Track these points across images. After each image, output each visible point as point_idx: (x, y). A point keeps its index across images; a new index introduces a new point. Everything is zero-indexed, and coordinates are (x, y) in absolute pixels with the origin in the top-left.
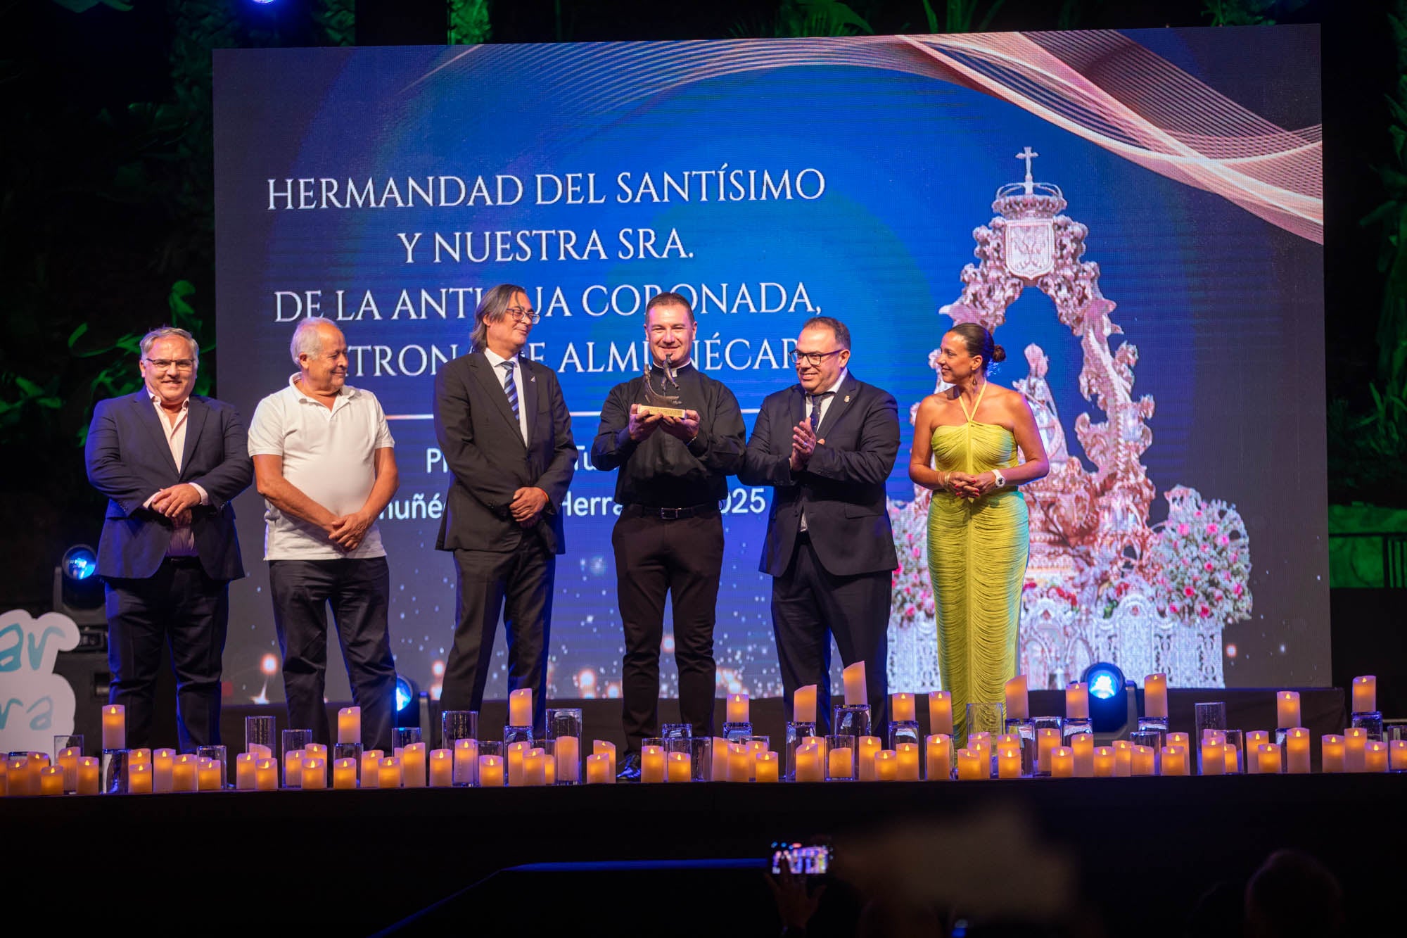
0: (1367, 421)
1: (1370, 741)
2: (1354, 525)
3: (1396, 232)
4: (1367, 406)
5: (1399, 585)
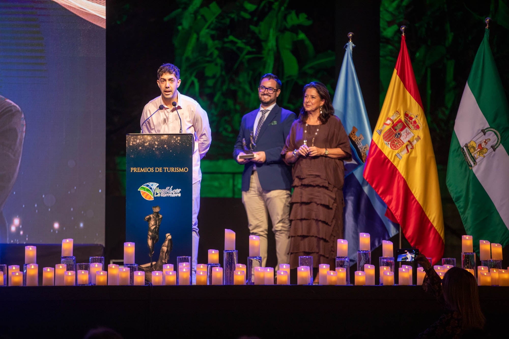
1: (68, 270)
3: (181, 24)
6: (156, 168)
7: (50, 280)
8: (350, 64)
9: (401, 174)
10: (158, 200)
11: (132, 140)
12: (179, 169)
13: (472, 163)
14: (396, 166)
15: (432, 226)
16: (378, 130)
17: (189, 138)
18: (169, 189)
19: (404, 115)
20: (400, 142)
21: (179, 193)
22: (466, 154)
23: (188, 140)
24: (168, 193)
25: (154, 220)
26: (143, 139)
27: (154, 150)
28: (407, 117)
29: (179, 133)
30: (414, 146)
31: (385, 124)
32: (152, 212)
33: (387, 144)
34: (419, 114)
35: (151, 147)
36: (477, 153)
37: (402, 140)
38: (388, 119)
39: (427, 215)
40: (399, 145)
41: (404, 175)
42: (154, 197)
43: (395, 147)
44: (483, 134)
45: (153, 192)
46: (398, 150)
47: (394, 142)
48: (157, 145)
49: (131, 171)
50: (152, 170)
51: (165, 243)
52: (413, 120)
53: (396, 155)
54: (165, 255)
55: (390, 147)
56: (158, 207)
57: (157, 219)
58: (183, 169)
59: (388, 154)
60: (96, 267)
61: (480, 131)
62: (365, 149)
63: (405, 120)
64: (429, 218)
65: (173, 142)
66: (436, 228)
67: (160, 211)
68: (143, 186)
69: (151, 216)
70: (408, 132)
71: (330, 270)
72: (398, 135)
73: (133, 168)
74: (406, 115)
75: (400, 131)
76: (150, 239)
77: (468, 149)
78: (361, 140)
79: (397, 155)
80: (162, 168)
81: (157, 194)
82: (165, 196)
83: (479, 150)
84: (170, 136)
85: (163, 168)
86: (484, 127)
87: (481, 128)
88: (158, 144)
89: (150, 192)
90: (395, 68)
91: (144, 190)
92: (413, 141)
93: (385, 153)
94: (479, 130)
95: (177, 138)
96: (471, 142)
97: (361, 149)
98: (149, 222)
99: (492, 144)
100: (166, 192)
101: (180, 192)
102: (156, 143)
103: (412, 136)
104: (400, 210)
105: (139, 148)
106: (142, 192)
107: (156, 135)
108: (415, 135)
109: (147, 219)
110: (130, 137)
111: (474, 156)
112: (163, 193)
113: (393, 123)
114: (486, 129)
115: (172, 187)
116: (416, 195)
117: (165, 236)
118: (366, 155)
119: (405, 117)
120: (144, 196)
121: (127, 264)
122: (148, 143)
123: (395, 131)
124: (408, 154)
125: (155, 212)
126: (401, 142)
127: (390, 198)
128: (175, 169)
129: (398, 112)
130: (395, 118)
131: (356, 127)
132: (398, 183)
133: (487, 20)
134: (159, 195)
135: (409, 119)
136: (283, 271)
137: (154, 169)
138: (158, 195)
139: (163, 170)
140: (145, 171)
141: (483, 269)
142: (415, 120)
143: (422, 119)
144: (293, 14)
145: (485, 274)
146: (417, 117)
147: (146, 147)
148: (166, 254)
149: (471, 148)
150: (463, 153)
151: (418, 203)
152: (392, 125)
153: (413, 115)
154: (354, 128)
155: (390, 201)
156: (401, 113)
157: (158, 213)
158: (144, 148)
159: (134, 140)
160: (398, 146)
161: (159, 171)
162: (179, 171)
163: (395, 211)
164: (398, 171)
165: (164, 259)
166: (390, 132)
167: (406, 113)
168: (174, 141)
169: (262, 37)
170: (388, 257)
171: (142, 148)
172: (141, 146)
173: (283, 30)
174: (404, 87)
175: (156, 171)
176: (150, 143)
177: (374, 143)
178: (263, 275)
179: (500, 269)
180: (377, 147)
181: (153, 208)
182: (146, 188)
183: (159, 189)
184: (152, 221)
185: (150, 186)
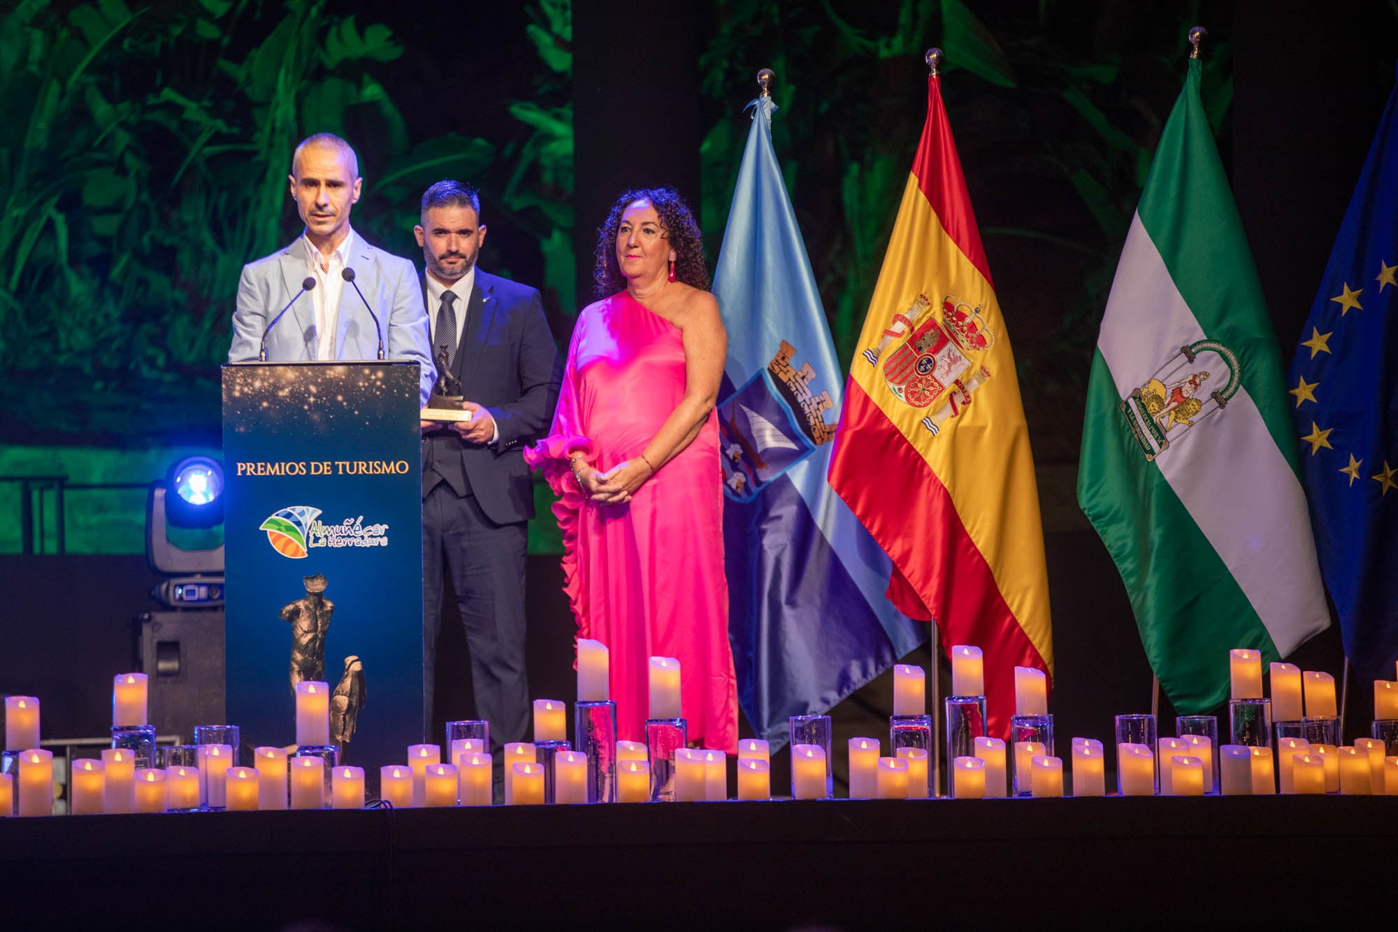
1: (142, 767)
6: (313, 464)
7: (94, 796)
8: (769, 163)
9: (937, 475)
10: (321, 558)
11: (238, 381)
12: (381, 466)
13: (1154, 444)
14: (921, 453)
15: (1015, 623)
16: (867, 351)
17: (408, 375)
18: (352, 526)
19: (943, 306)
20: (932, 385)
21: (381, 537)
22: (1135, 419)
23: (406, 379)
24: (351, 535)
25: (309, 617)
26: (273, 377)
27: (306, 411)
28: (950, 314)
29: (376, 358)
30: (972, 396)
31: (887, 332)
32: (303, 594)
33: (897, 390)
34: (985, 305)
35: (297, 401)
36: (1170, 414)
37: (938, 378)
38: (898, 318)
40: (931, 393)
41: (945, 481)
42: (309, 550)
43: (919, 399)
44: (1186, 359)
45: (303, 533)
46: (928, 407)
47: (916, 386)
48: (315, 396)
49: (237, 472)
50: (300, 469)
51: (342, 685)
52: (968, 320)
53: (922, 422)
54: (344, 719)
55: (904, 399)
56: (321, 577)
57: (318, 614)
58: (392, 463)
59: (901, 421)
60: (217, 758)
61: (1178, 351)
62: (820, 406)
63: (944, 320)
65: (364, 386)
67: (325, 590)
68: (273, 517)
69: (301, 604)
70: (954, 354)
71: (882, 755)
72: (926, 365)
73: (244, 463)
74: (947, 306)
75: (932, 354)
76: (299, 673)
77: (1143, 404)
78: (805, 380)
79: (924, 421)
80: (330, 463)
81: (316, 540)
82: (342, 545)
83: (1174, 404)
84: (352, 367)
85: (333, 463)
86: (1188, 340)
87: (1181, 341)
88: (318, 392)
89: (295, 534)
90: (913, 171)
91: (278, 527)
92: (969, 382)
93: (892, 417)
94: (1174, 348)
95: (375, 375)
96: (1149, 382)
97: (808, 406)
98: (294, 623)
99: (1213, 388)
100: (344, 534)
101: (387, 533)
102: (313, 389)
103: (966, 367)
104: (934, 582)
105: (260, 404)
106: (271, 533)
107: (310, 367)
108: (972, 364)
109: (287, 615)
110: (233, 372)
111: (1158, 422)
112: (334, 537)
113: (912, 330)
114: (1195, 345)
115: (361, 518)
116: (974, 536)
117: (344, 664)
118: (822, 424)
119: (945, 313)
120: (277, 547)
121: (307, 745)
122: (287, 390)
123: (918, 353)
124: (956, 419)
125: (310, 593)
126: (935, 384)
127: (907, 547)
128: (368, 465)
129: (924, 299)
130: (918, 316)
131: (791, 342)
132: (930, 502)
133: (1193, 33)
134: (322, 543)
135: (954, 319)
136: (755, 761)
137: (308, 468)
138: (320, 541)
139: (335, 468)
140: (280, 472)
141: (1292, 745)
142: (972, 321)
143: (993, 318)
144: (349, 27)
145: (1307, 760)
146: (977, 311)
147: (281, 401)
148: (347, 717)
149: (1150, 400)
150: (1128, 415)
151: (981, 558)
152: (910, 336)
153: (965, 307)
154: (784, 344)
155: (906, 556)
156: (932, 301)
157: (319, 598)
158: (276, 405)
159: (245, 380)
160: (926, 397)
161: (323, 471)
162: (383, 472)
163: (920, 584)
164: (929, 466)
166: (902, 356)
167: (948, 300)
168: (366, 384)
169: (255, 92)
170: (1033, 716)
171: (269, 403)
172: (266, 398)
173: (318, 74)
174: (941, 226)
175: (313, 473)
176: (293, 390)
177: (859, 389)
178: (698, 772)
179: (1338, 746)
180: (867, 399)
181: (304, 580)
182: (283, 521)
183: (324, 524)
184: (304, 620)
185: (296, 517)
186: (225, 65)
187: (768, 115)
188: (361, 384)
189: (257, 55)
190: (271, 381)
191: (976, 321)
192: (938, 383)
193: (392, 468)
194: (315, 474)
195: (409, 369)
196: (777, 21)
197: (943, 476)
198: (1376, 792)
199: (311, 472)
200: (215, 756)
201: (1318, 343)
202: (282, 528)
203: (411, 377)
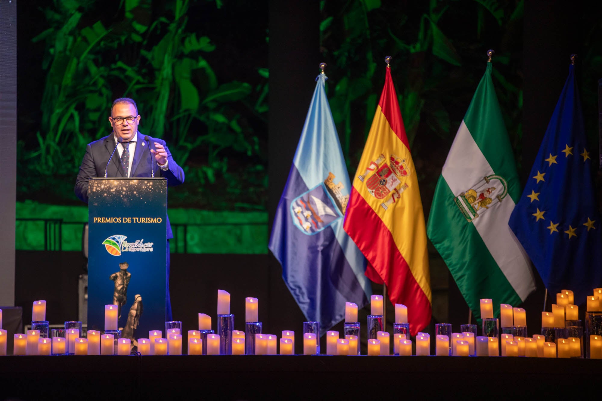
0: (35, 154)
1: (42, 337)
2: (26, 214)
3: (53, 46)
4: (36, 146)
5: (57, 248)
6: (124, 218)
7: (22, 348)
9: (387, 227)
10: (126, 256)
11: (95, 185)
12: (151, 220)
13: (471, 215)
14: (381, 217)
15: (418, 287)
16: (360, 176)
17: (162, 184)
18: (139, 243)
19: (390, 159)
20: (385, 190)
21: (150, 248)
24: (137, 247)
25: (121, 279)
26: (109, 184)
27: (122, 197)
28: (393, 162)
29: (151, 177)
30: (401, 195)
31: (368, 169)
32: (119, 270)
33: (371, 192)
34: (406, 158)
35: (118, 193)
36: (478, 204)
37: (387, 187)
38: (372, 163)
39: (414, 274)
40: (385, 193)
41: (390, 228)
42: (122, 253)
43: (380, 196)
44: (485, 182)
45: (120, 246)
46: (384, 199)
47: (379, 190)
48: (125, 191)
49: (94, 221)
50: (119, 220)
51: (134, 306)
52: (400, 165)
54: (134, 320)
55: (374, 196)
56: (126, 264)
57: (125, 278)
58: (155, 219)
59: (373, 204)
61: (483, 178)
63: (391, 164)
64: (416, 278)
65: (145, 188)
66: (423, 290)
67: (128, 268)
68: (108, 239)
69: (118, 274)
70: (394, 178)
72: (383, 182)
73: (97, 218)
74: (392, 159)
75: (385, 178)
76: (117, 301)
77: (466, 199)
78: (339, 189)
79: (382, 205)
80: (130, 218)
81: (125, 248)
82: (134, 251)
83: (480, 200)
85: (132, 218)
86: (487, 174)
87: (484, 175)
88: (127, 190)
89: (116, 246)
90: (379, 105)
91: (109, 243)
92: (400, 189)
93: (369, 203)
94: (481, 178)
95: (149, 184)
96: (469, 190)
97: (341, 199)
98: (115, 281)
99: (497, 194)
100: (136, 247)
101: (153, 246)
102: (125, 189)
103: (399, 183)
104: (385, 270)
105: (104, 195)
106: (107, 246)
108: (401, 182)
109: (113, 278)
110: (93, 182)
111: (473, 206)
112: (132, 247)
113: (378, 168)
114: (489, 176)
115: (142, 240)
117: (134, 298)
119: (391, 162)
120: (109, 252)
121: (108, 330)
122: (114, 189)
123: (380, 177)
124: (395, 204)
125: (122, 270)
127: (374, 255)
128: (146, 219)
129: (383, 156)
130: (381, 163)
132: (384, 237)
133: (489, 52)
134: (127, 250)
135: (395, 164)
136: (287, 339)
137: (122, 220)
138: (126, 249)
139: (132, 220)
140: (111, 221)
141: (507, 337)
143: (410, 164)
144: (193, 37)
145: (511, 343)
146: (404, 161)
147: (112, 193)
148: (135, 319)
149: (469, 198)
150: (458, 203)
151: (404, 260)
152: (377, 170)
153: (399, 159)
154: (331, 174)
155: (374, 258)
156: (386, 157)
157: (125, 271)
158: (110, 195)
159: (98, 185)
160: (383, 195)
161: (128, 221)
162: (151, 222)
163: (380, 270)
164: (383, 223)
165: (133, 325)
166: (374, 178)
167: (393, 156)
169: (155, 64)
170: (402, 323)
171: (107, 194)
172: (106, 192)
173: (180, 56)
174: (390, 127)
175: (124, 222)
176: (116, 189)
177: (356, 191)
178: (264, 343)
179: (526, 337)
180: (359, 195)
181: (119, 265)
182: (112, 241)
183: (128, 242)
184: (119, 280)
185: (116, 239)
186: (143, 52)
187: (324, 81)
188: (143, 187)
189: (156, 48)
190: (108, 185)
191: (403, 165)
192: (388, 189)
193: (155, 221)
194: (125, 222)
195: (162, 182)
196: (369, 37)
197: (389, 227)
198: (539, 356)
199: (123, 221)
200: (73, 334)
201: (539, 177)
202: (111, 243)
203: (163, 185)
